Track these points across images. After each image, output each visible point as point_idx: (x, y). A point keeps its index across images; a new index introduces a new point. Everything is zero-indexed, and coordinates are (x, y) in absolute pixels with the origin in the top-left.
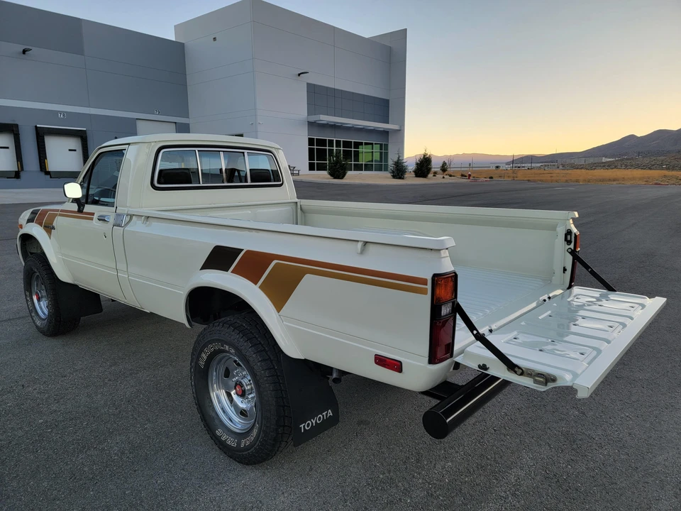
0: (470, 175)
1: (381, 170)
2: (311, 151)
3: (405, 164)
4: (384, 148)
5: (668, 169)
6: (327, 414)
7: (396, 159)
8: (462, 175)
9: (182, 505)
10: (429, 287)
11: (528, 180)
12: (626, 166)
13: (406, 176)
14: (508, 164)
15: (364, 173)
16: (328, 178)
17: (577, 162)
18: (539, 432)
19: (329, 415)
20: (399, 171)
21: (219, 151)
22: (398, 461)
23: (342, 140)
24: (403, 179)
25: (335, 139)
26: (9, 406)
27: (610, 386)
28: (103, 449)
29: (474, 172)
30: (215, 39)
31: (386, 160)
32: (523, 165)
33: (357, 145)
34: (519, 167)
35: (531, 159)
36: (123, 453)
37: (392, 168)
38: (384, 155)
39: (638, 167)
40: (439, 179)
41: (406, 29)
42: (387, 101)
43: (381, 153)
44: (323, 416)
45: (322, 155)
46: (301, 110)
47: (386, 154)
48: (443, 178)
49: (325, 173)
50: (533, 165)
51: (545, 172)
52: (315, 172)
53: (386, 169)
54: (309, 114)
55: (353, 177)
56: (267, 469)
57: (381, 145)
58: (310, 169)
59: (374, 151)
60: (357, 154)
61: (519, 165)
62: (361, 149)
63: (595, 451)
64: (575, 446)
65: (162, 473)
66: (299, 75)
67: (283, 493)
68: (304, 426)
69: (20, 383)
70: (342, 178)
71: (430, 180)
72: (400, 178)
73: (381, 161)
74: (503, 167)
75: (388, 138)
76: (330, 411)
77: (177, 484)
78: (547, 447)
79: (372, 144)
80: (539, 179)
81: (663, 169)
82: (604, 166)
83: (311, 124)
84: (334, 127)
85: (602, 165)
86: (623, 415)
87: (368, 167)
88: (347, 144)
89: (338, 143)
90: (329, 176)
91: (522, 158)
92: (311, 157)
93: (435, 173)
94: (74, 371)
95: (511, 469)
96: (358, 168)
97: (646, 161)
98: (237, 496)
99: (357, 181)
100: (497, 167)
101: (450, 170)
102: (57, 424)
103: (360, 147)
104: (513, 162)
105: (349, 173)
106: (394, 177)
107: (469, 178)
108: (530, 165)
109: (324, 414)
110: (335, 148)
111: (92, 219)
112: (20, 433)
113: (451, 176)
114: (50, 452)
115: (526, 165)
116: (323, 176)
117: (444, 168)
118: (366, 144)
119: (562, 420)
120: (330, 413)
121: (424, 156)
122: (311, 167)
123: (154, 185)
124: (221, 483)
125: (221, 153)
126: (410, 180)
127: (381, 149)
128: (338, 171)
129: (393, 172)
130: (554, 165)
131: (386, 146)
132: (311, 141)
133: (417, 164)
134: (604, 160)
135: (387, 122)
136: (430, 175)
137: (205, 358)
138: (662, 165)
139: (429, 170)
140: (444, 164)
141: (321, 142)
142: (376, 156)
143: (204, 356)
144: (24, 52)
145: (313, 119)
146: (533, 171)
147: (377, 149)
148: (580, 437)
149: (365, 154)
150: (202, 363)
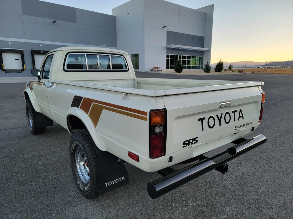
0: (242, 71)
1: (199, 69)
2: (168, 61)
3: (210, 66)
4: (201, 59)
6: (121, 179)
7: (206, 64)
8: (239, 71)
9: (53, 215)
10: (148, 117)
11: (272, 73)
13: (210, 71)
14: (263, 66)
15: (191, 70)
16: (174, 72)
18: (240, 197)
19: (122, 179)
20: (207, 69)
21: (97, 55)
22: (160, 205)
23: (182, 55)
24: (209, 72)
25: (178, 55)
26: (5, 163)
27: (287, 175)
28: (32, 185)
29: (246, 70)
30: (128, 14)
31: (202, 64)
32: (271, 66)
33: (189, 57)
34: (269, 67)
35: (276, 63)
36: (39, 188)
37: (204, 68)
38: (201, 62)
40: (227, 73)
41: (213, 4)
42: (204, 37)
43: (200, 61)
44: (119, 180)
45: (172, 62)
46: (164, 42)
47: (202, 61)
48: (229, 72)
49: (173, 70)
50: (277, 66)
51: (282, 70)
52: (169, 70)
53: (202, 68)
54: (167, 44)
55: (185, 71)
56: (97, 202)
57: (200, 57)
58: (167, 68)
59: (196, 60)
60: (188, 62)
61: (269, 66)
62: (191, 59)
63: (267, 210)
64: (257, 206)
65: (51, 199)
66: (163, 27)
67: (99, 215)
68: (107, 184)
69: (14, 153)
70: (181, 72)
71: (223, 73)
72: (208, 72)
73: (199, 65)
74: (261, 67)
75: (203, 55)
76: (123, 177)
77: (55, 205)
78: (241, 205)
79: (196, 57)
80: (279, 73)
83: (168, 49)
84: (178, 50)
86: (289, 192)
87: (193, 67)
88: (184, 57)
89: (180, 57)
90: (175, 71)
91: (271, 63)
92: (168, 63)
93: (225, 70)
94: (37, 150)
95: (218, 215)
96: (189, 68)
98: (78, 214)
99: (188, 74)
100: (258, 67)
101: (233, 69)
102: (19, 172)
103: (190, 58)
104: (266, 65)
105: (184, 70)
106: (205, 72)
107: (242, 72)
108: (275, 66)
109: (120, 178)
110: (178, 59)
111: (42, 85)
112: (4, 175)
113: (233, 71)
114: (11, 184)
115: (273, 66)
116: (172, 71)
117: (230, 68)
118: (193, 57)
119: (254, 191)
120: (123, 178)
121: (220, 62)
122: (168, 68)
123: (65, 70)
124: (74, 207)
125: (98, 56)
126: (213, 73)
127: (200, 59)
128: (179, 69)
129: (205, 69)
130: (288, 67)
131: (202, 58)
132: (168, 56)
133: (216, 66)
135: (203, 47)
136: (222, 71)
137: (73, 148)
139: (222, 69)
140: (230, 66)
141: (172, 57)
142: (198, 63)
143: (73, 147)
144: (54, 22)
145: (169, 46)
146: (276, 69)
147: (198, 59)
148: (261, 201)
149: (192, 62)
150: (72, 150)
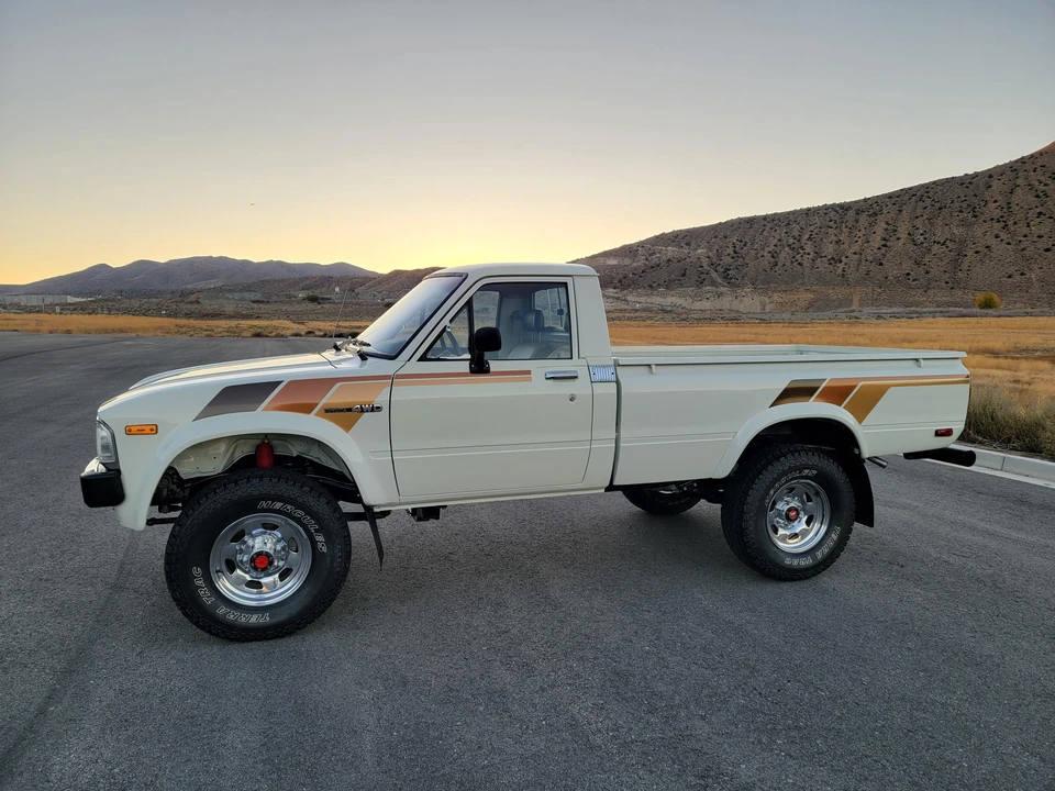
5: (168, 316)
12: (110, 310)
17: (23, 301)
39: (127, 311)
81: (161, 316)
82: (75, 309)
85: (71, 307)
97: (135, 303)
134: (70, 299)
138: (160, 309)
143: (772, 493)
150: (768, 501)
